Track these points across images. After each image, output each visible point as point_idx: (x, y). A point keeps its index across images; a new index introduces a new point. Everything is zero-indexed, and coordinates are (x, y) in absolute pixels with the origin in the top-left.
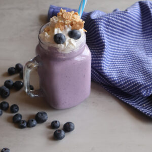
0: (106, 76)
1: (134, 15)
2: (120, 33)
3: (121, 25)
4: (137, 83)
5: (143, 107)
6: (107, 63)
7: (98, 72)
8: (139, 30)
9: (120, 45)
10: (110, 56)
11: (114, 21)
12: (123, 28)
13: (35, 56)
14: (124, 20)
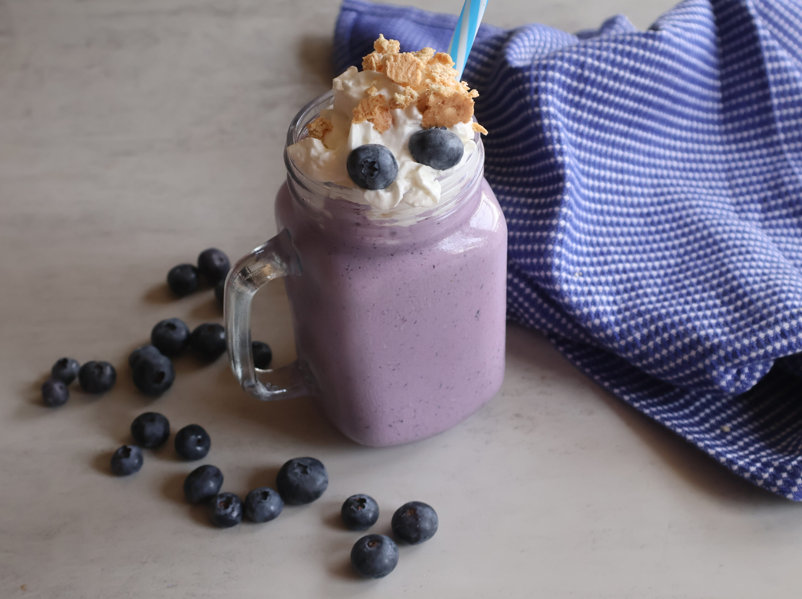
0: (569, 307)
1: (689, 46)
2: (629, 123)
3: (633, 91)
4: (699, 341)
5: (723, 435)
6: (576, 253)
7: (536, 288)
8: (710, 105)
9: (628, 172)
10: (586, 221)
11: (603, 73)
12: (640, 100)
13: (274, 233)
14: (644, 67)
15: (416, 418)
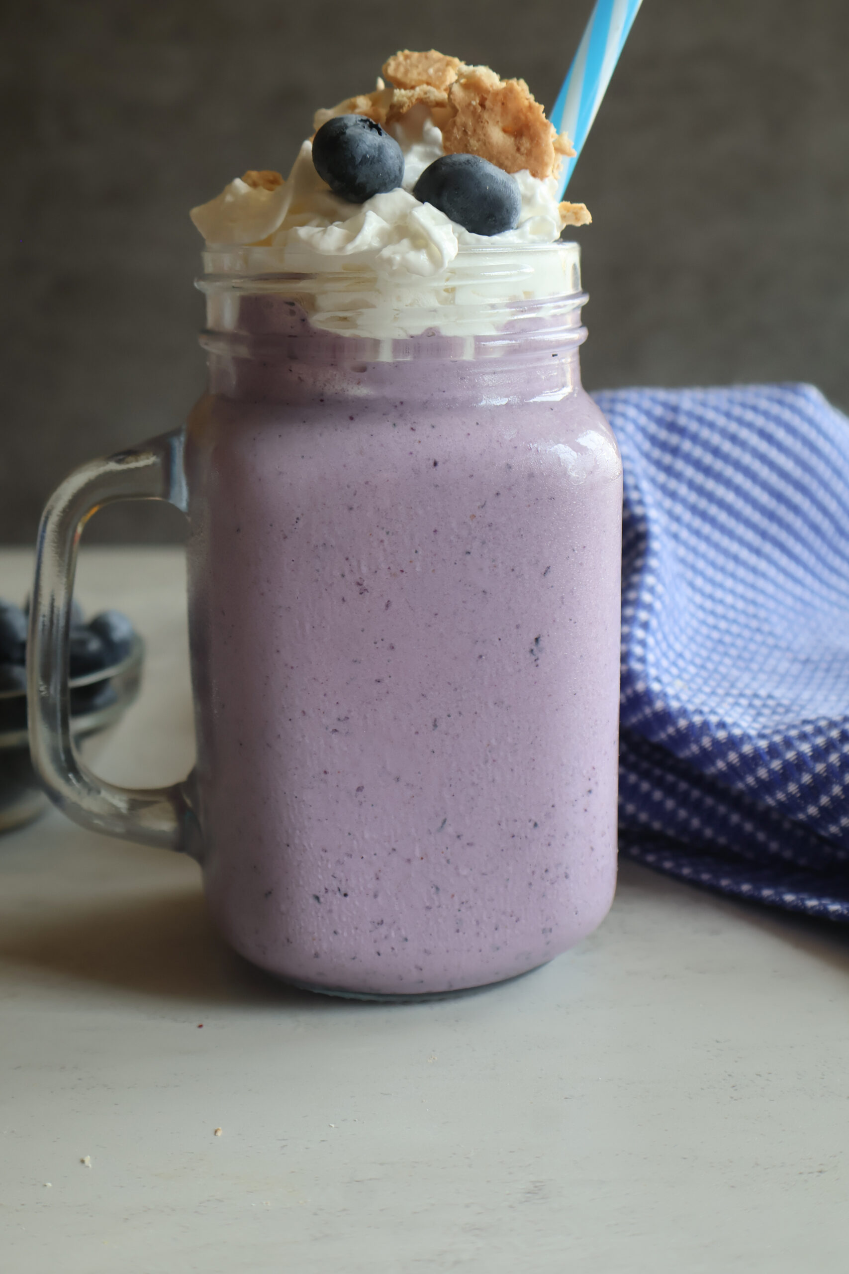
15: (380, 899)
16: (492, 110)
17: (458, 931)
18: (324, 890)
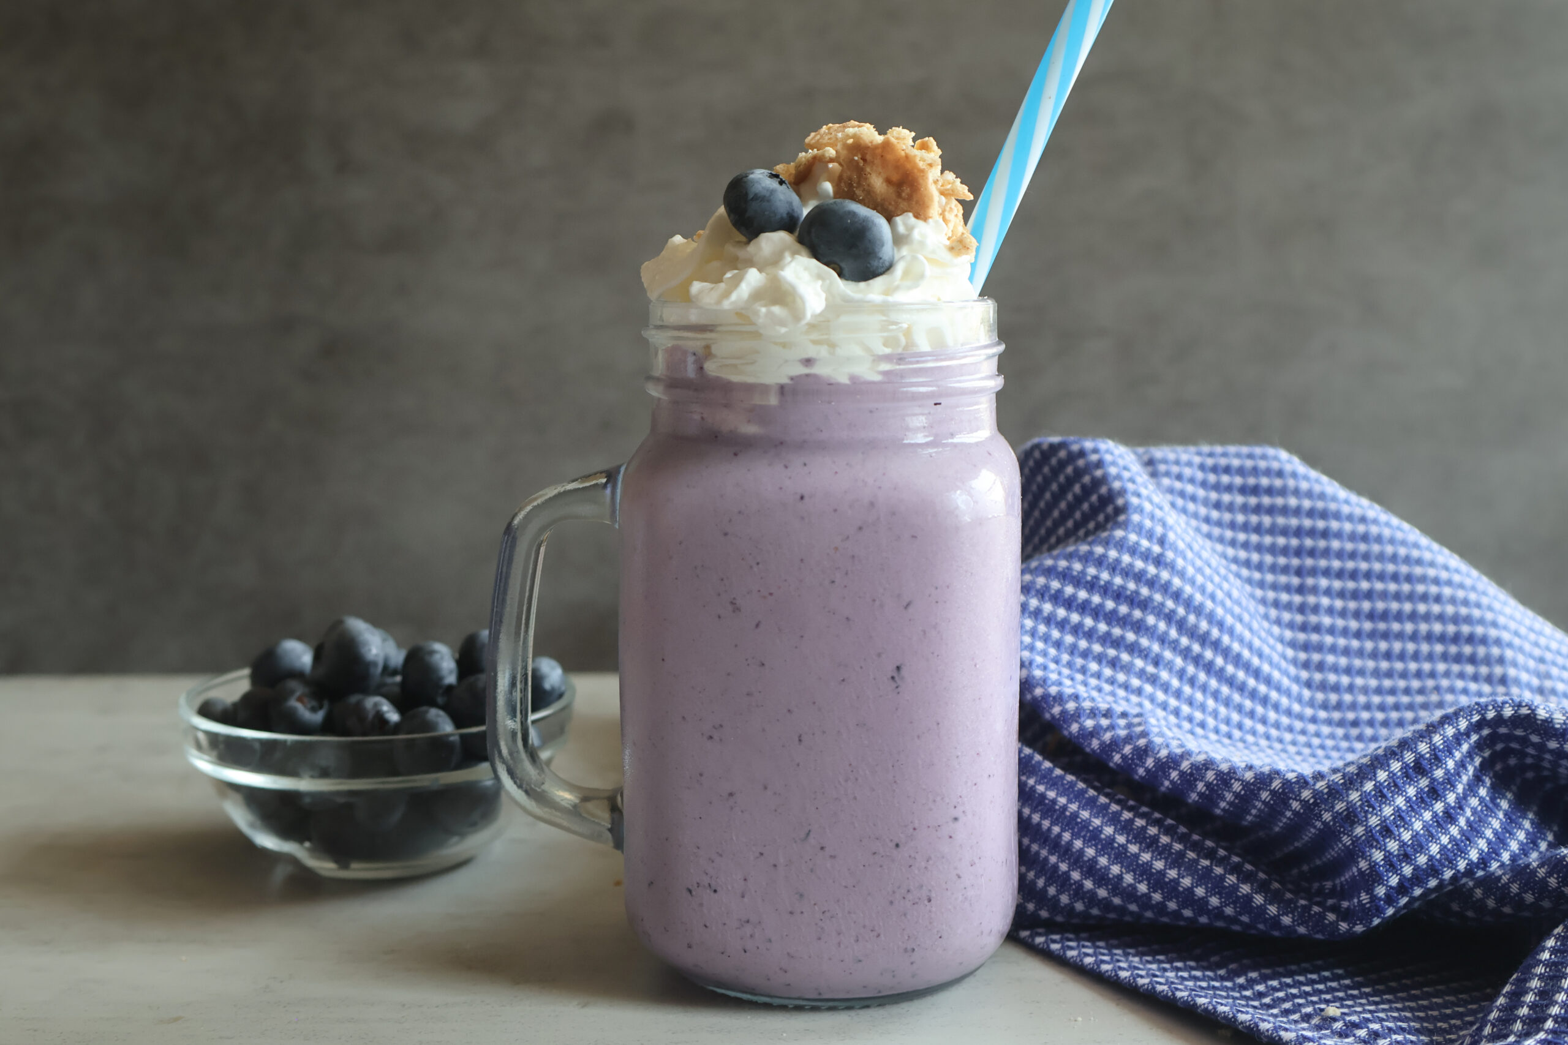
15: (746, 900)
16: (873, 162)
17: (819, 939)
18: (696, 885)
